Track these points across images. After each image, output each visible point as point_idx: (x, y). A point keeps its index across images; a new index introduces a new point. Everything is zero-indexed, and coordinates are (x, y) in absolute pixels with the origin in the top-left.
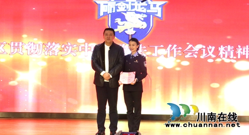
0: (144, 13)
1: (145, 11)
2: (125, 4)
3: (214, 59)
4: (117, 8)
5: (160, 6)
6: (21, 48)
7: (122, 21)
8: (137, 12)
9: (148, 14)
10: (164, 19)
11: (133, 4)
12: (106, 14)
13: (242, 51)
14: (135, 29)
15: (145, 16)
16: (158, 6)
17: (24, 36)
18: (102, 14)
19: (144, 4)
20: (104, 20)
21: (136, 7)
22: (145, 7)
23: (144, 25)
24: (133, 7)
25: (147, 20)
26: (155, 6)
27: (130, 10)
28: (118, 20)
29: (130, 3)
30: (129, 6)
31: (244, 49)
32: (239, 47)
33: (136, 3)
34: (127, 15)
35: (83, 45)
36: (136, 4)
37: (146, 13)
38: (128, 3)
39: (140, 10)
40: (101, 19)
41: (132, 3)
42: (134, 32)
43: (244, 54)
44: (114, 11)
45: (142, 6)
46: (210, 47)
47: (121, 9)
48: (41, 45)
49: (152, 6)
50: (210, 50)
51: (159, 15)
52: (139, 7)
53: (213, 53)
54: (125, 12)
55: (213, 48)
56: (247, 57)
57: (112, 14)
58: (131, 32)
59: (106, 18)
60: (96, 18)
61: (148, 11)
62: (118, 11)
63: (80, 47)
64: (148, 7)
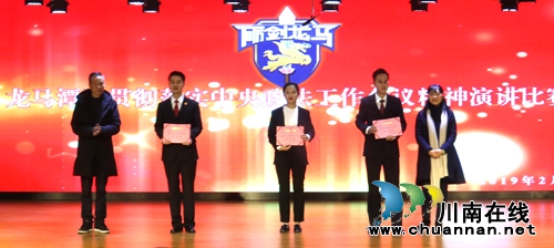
0: (307, 42)
1: (308, 38)
2: (277, 29)
3: (412, 108)
4: (266, 35)
5: (330, 31)
6: (126, 98)
7: (274, 54)
8: (296, 41)
9: (313, 44)
10: (336, 50)
11: (290, 29)
12: (250, 44)
13: (453, 95)
14: (293, 66)
15: (308, 46)
16: (327, 31)
17: (131, 80)
18: (244, 44)
19: (307, 28)
20: (248, 53)
21: (294, 33)
22: (308, 32)
23: (307, 60)
24: (290, 33)
25: (311, 52)
26: (322, 30)
27: (286, 37)
28: (269, 53)
29: (285, 28)
30: (284, 32)
31: (456, 93)
32: (449, 89)
33: (295, 27)
34: (281, 46)
35: (216, 92)
36: (294, 29)
37: (310, 42)
38: (282, 27)
39: (300, 37)
40: (243, 51)
41: (289, 26)
42: (293, 70)
43: (456, 100)
44: (262, 40)
45: (303, 32)
46: (406, 90)
47: (272, 37)
48: (156, 92)
49: (318, 32)
50: (406, 94)
51: (329, 44)
52: (300, 32)
53: (411, 100)
54: (279, 41)
55: (410, 92)
56: (460, 104)
57: (259, 44)
58: (288, 70)
59: (250, 49)
60: (236, 49)
61: (313, 39)
62: (267, 39)
63: (213, 95)
64: (312, 33)
